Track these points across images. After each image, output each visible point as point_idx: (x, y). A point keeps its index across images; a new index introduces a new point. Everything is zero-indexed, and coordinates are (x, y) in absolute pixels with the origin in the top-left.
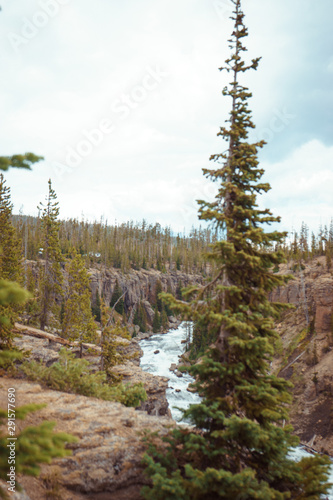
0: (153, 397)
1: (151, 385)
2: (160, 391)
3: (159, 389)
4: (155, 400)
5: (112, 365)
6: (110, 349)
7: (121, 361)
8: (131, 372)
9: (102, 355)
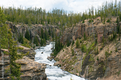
0: (39, 74)
1: (37, 68)
2: (42, 71)
3: (41, 69)
4: (40, 75)
5: (15, 60)
6: (14, 51)
7: (20, 57)
8: (27, 62)
9: (10, 55)
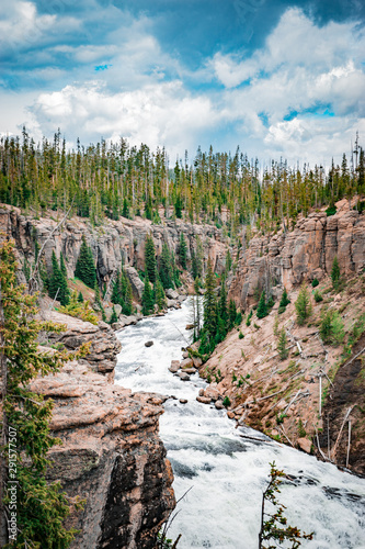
0: (131, 439)
1: (126, 414)
8: (80, 389)
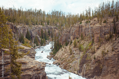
0: (39, 72)
1: (38, 66)
3: (41, 68)
4: (40, 73)
5: (16, 59)
6: (15, 50)
7: (21, 56)
8: (27, 61)
9: (11, 54)
